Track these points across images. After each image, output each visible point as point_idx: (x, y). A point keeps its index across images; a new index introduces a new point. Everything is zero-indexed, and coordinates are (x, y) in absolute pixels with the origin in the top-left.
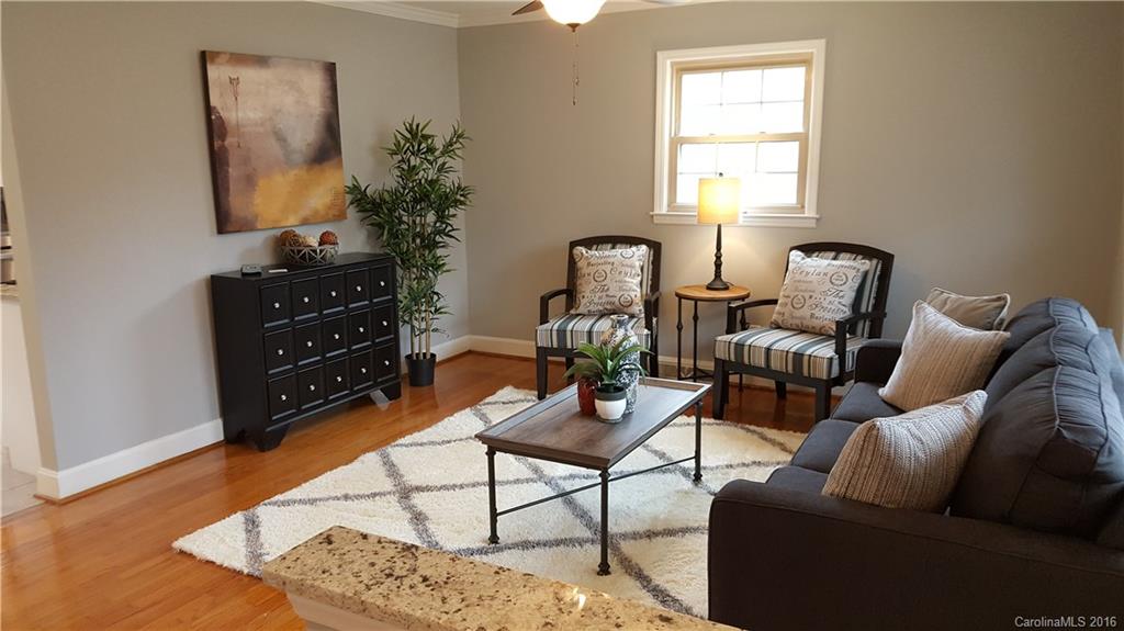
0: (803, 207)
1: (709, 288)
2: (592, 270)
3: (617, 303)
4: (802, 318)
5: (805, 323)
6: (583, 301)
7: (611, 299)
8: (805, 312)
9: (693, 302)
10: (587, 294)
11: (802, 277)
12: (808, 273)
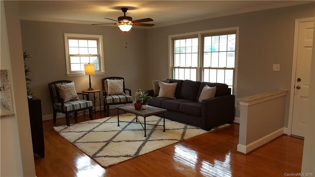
0: (101, 70)
1: (88, 90)
2: (66, 89)
3: (74, 97)
4: (117, 92)
5: (117, 93)
6: (66, 98)
7: (73, 96)
8: (117, 91)
9: (82, 95)
10: (67, 96)
11: (114, 84)
12: (115, 83)
